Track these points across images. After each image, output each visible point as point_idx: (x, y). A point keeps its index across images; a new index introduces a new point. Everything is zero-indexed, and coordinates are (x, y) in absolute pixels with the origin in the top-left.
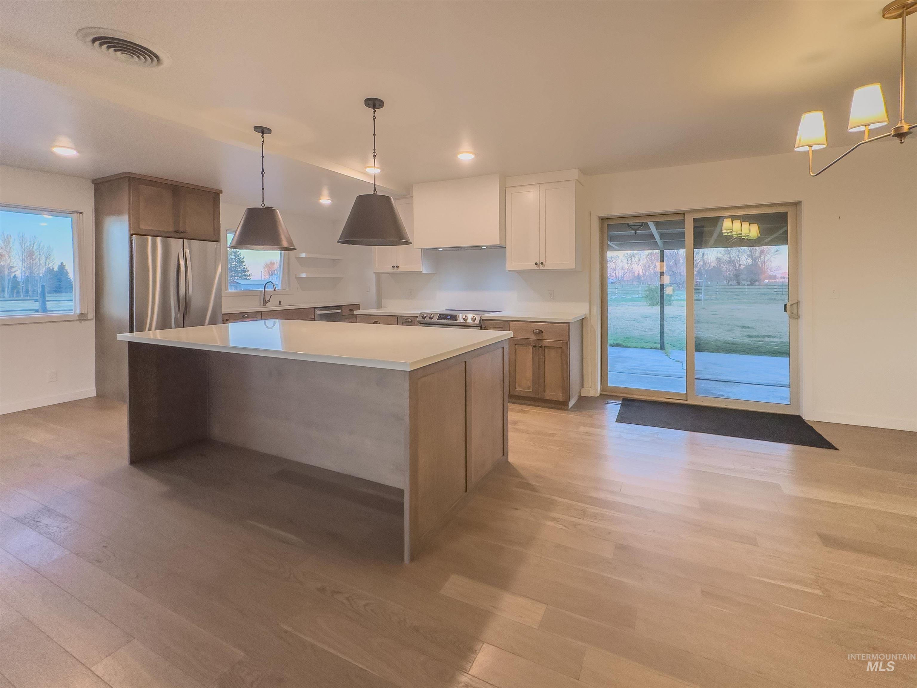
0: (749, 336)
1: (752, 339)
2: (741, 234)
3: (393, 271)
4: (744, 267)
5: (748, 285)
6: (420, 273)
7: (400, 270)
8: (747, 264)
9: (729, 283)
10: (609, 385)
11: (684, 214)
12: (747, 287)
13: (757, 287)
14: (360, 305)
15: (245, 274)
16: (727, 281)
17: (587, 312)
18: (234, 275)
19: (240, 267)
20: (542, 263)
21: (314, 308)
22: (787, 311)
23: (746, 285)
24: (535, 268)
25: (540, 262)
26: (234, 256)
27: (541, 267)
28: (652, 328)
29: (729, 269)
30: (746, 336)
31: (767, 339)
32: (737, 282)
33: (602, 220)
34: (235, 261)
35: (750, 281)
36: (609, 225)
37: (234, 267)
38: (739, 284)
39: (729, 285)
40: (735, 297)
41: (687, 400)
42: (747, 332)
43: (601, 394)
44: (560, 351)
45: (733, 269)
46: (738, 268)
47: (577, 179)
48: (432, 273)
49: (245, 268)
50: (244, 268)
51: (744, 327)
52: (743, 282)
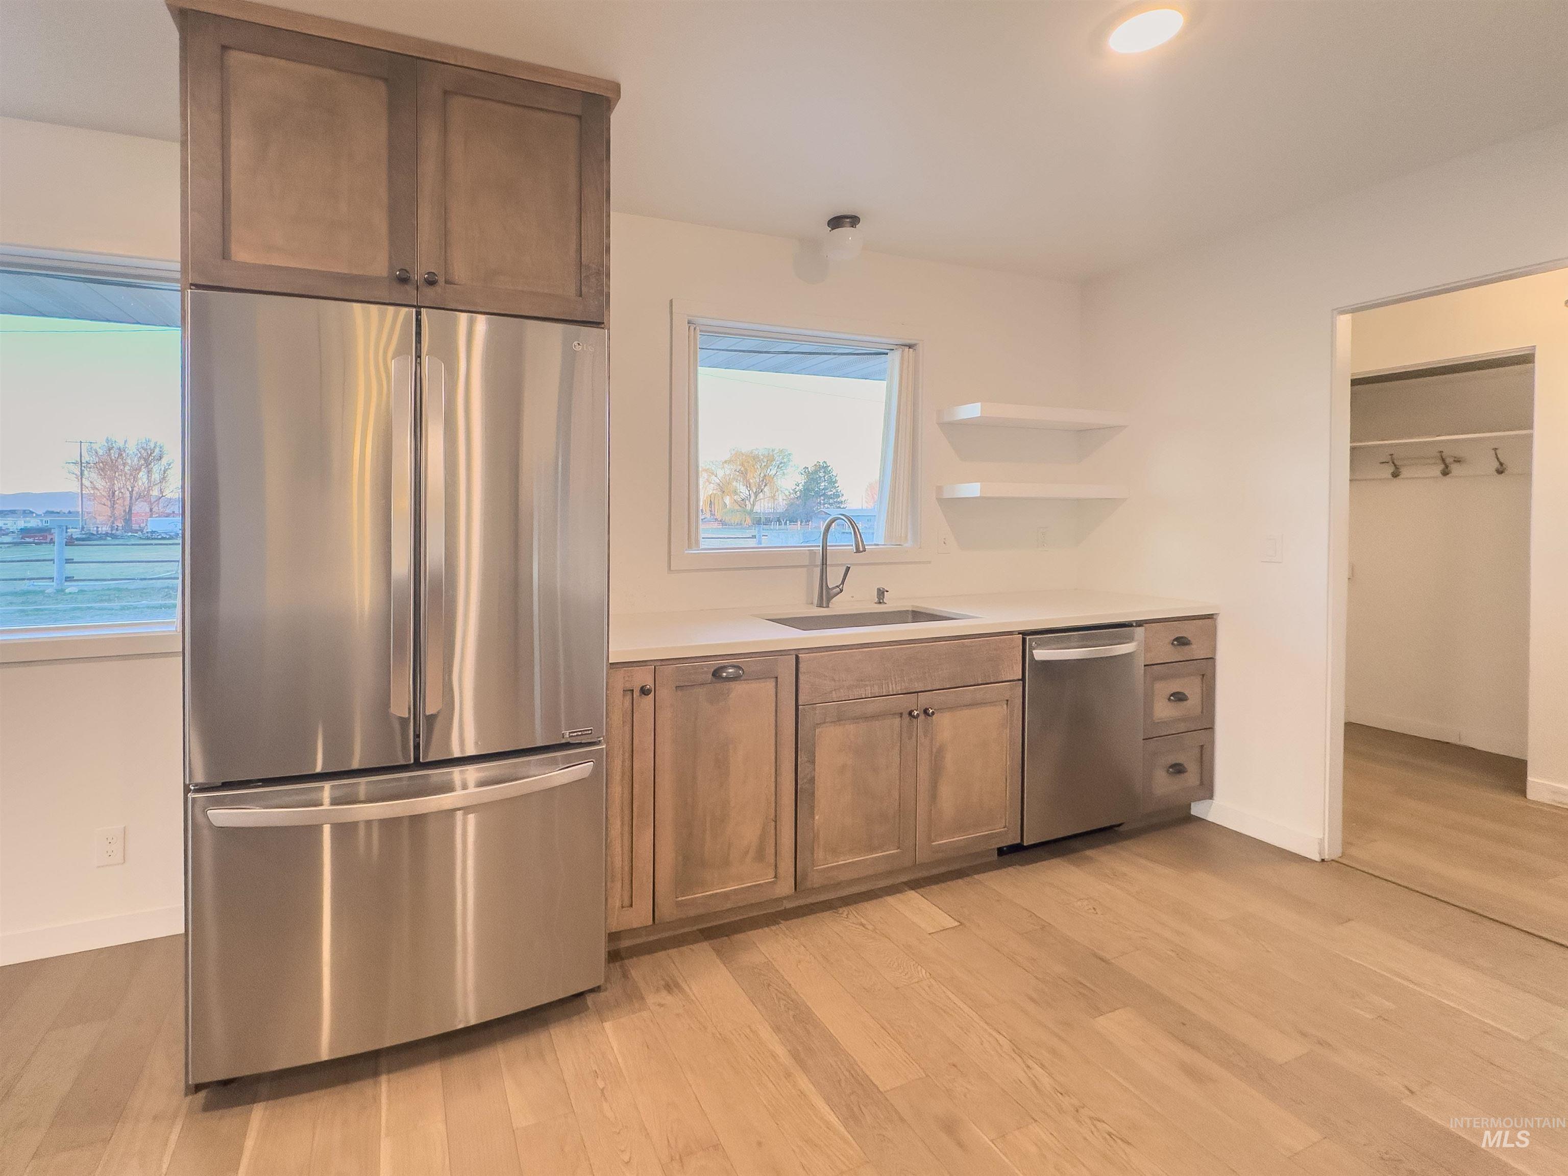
15: (838, 500)
18: (822, 502)
19: (832, 489)
21: (1024, 634)
26: (823, 472)
34: (825, 480)
37: (823, 490)
49: (839, 491)
50: (837, 492)
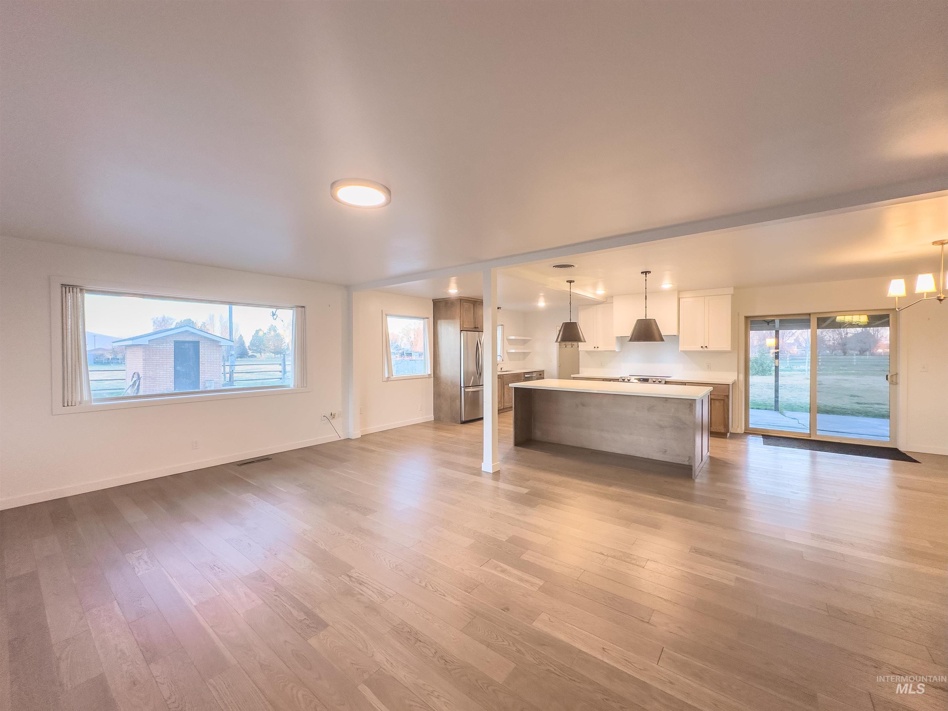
0: (858, 403)
1: (861, 405)
2: (852, 321)
3: (593, 350)
4: (852, 335)
5: (857, 355)
6: (614, 351)
7: (599, 349)
8: (856, 332)
9: (833, 353)
10: (750, 427)
11: (810, 314)
12: (855, 357)
13: (868, 357)
14: (545, 371)
16: (831, 351)
17: (736, 378)
20: (706, 347)
21: (524, 373)
22: (888, 380)
23: (854, 355)
24: (701, 349)
25: (705, 346)
27: (705, 349)
28: (761, 395)
29: (833, 337)
30: (855, 403)
31: (876, 406)
32: (842, 351)
33: (747, 318)
35: (860, 351)
36: (751, 321)
38: (845, 353)
39: (833, 355)
40: (841, 368)
41: (810, 437)
42: (856, 400)
43: (744, 432)
44: (722, 402)
45: (838, 338)
46: (845, 336)
47: (733, 293)
48: (619, 352)
51: (852, 396)
52: (851, 352)
